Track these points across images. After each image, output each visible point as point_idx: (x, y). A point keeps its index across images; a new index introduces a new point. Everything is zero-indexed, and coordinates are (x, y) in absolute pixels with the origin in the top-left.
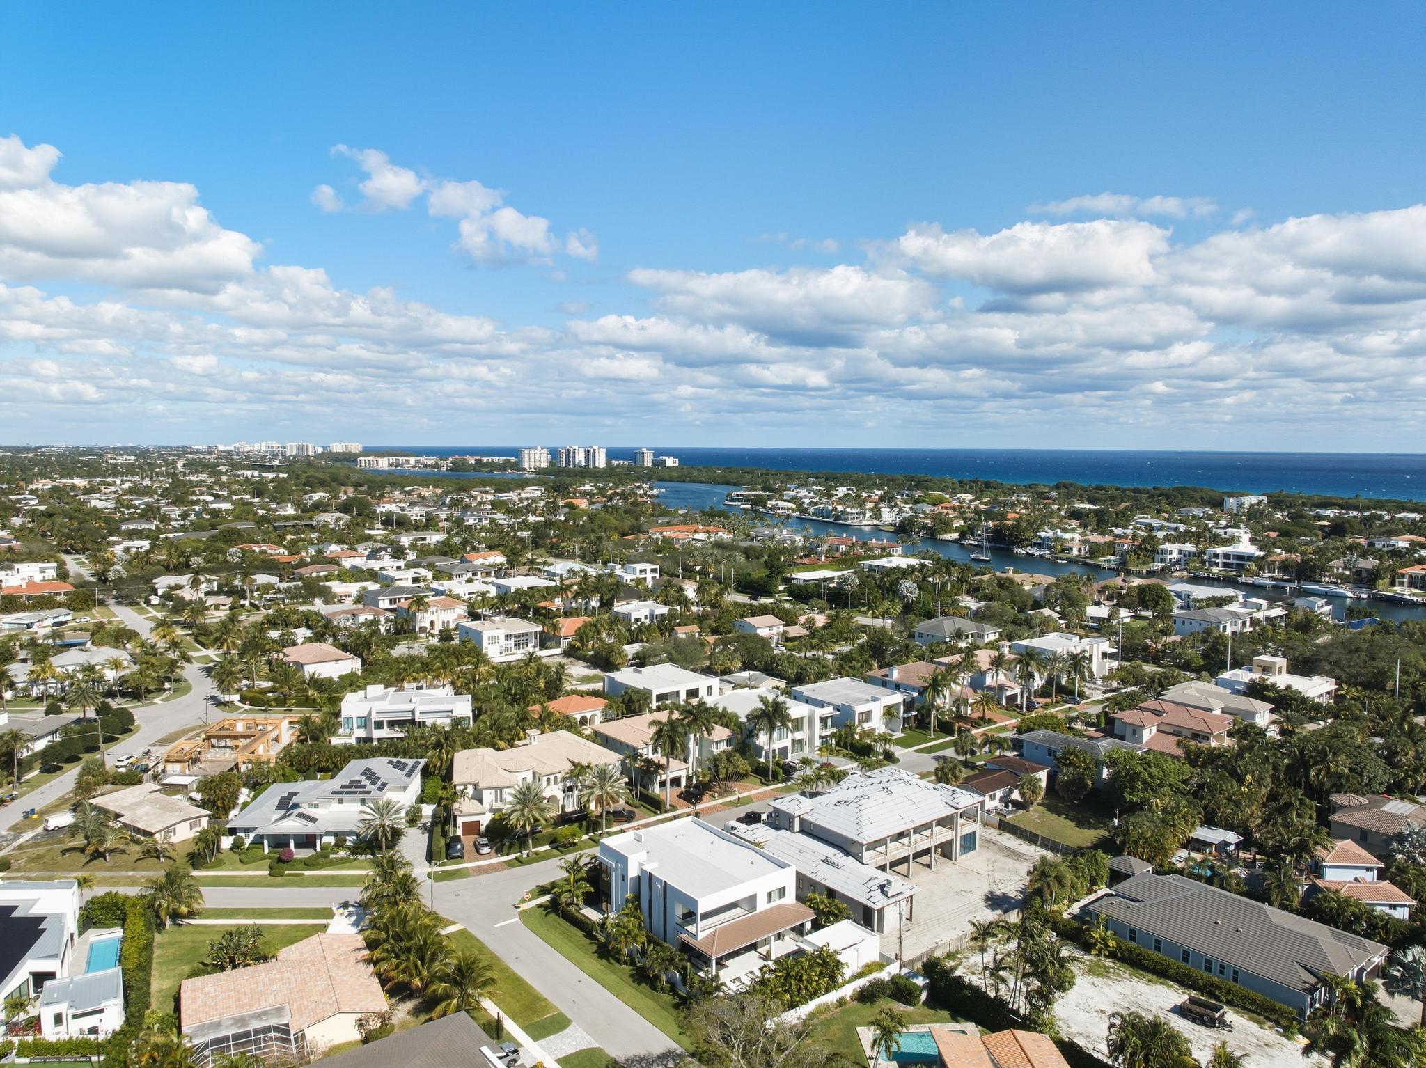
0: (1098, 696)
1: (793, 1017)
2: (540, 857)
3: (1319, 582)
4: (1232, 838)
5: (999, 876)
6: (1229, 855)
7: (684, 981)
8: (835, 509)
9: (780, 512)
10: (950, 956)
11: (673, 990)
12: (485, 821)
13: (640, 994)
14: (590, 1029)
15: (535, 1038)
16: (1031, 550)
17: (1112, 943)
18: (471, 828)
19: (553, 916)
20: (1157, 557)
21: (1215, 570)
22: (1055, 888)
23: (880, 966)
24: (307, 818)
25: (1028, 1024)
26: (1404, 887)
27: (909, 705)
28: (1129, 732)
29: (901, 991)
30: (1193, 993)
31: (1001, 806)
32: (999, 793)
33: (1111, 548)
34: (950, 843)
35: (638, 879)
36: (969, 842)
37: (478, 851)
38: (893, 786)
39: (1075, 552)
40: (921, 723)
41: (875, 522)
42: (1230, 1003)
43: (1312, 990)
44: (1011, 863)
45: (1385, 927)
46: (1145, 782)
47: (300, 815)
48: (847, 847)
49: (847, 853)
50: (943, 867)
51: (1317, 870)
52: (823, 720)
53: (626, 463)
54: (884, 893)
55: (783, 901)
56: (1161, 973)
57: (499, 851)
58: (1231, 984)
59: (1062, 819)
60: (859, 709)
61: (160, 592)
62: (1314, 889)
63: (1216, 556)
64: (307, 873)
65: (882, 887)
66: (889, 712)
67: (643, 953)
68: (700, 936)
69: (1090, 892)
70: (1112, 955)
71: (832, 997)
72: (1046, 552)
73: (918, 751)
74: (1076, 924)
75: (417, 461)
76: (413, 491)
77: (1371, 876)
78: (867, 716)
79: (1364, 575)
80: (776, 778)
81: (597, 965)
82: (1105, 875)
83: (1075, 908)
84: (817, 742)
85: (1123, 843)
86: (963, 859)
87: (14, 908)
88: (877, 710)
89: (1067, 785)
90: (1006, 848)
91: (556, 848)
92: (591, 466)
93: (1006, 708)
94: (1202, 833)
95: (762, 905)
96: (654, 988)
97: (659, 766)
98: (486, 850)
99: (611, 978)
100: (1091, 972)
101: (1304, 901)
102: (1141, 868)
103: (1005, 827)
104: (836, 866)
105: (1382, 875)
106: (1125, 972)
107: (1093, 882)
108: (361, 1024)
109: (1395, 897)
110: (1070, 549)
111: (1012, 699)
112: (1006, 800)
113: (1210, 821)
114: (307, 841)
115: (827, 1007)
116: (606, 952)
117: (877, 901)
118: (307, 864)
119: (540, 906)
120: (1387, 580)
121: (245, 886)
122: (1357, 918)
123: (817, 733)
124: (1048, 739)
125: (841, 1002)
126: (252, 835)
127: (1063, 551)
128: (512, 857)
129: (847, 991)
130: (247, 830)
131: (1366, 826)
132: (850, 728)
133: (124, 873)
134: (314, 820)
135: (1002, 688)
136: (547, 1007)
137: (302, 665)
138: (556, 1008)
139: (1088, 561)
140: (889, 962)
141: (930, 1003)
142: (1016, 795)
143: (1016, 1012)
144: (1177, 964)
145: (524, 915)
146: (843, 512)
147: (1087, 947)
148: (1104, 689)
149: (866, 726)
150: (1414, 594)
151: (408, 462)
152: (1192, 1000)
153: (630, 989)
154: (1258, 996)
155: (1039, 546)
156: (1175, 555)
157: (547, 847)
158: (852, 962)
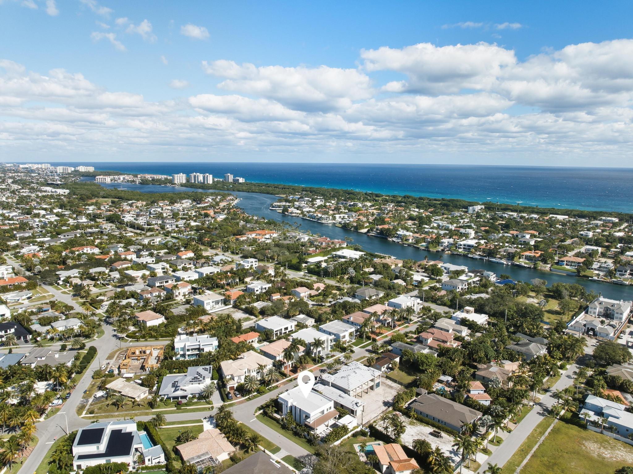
0: (416, 319)
1: (337, 443)
2: (255, 397)
3: (495, 257)
4: (450, 379)
5: (386, 395)
6: (449, 384)
7: (308, 435)
8: (317, 216)
9: (294, 215)
10: (374, 422)
11: (305, 438)
12: (236, 386)
13: (296, 439)
14: (287, 450)
15: (274, 454)
16: (394, 239)
17: (416, 416)
18: (232, 388)
19: (265, 417)
20: (440, 245)
21: (460, 250)
22: (401, 401)
23: (357, 427)
24: (183, 390)
25: (395, 441)
26: (490, 394)
27: (357, 331)
28: (424, 340)
29: (363, 433)
30: (435, 429)
31: (386, 370)
32: (386, 366)
33: (424, 240)
34: (373, 386)
35: (291, 407)
36: (378, 385)
37: (236, 396)
38: (357, 371)
39: (410, 241)
40: (361, 336)
41: (334, 222)
42: (443, 431)
43: (462, 427)
44: (389, 390)
45: (482, 408)
46: (426, 364)
47: (181, 389)
48: (345, 391)
49: (345, 393)
50: (371, 393)
51: (469, 391)
52: (331, 340)
53: (221, 180)
54: (357, 406)
55: (331, 410)
56: (428, 423)
57: (243, 396)
58: (444, 426)
59: (404, 373)
60: (342, 335)
61: (62, 279)
62: (468, 397)
63: (461, 245)
64: (188, 408)
65: (356, 404)
66: (351, 334)
67: (296, 428)
68: (311, 423)
69: (411, 399)
70: (416, 419)
71: (346, 437)
72: (399, 240)
73: (360, 347)
74: (406, 410)
75: (124, 178)
76: (132, 203)
77: (482, 392)
78: (344, 337)
79: (511, 255)
80: (318, 362)
81: (283, 431)
82: (415, 394)
83: (407, 405)
84: (329, 347)
85: (419, 384)
86: (376, 390)
87: (121, 430)
88: (347, 334)
89: (405, 361)
90: (388, 385)
91: (259, 393)
92: (206, 183)
93: (387, 327)
94: (442, 378)
95: (326, 412)
96: (300, 437)
97: (284, 363)
98: (238, 396)
99: (288, 435)
100: (410, 424)
101: (465, 401)
102: (424, 391)
103: (387, 377)
104: (343, 398)
105: (485, 392)
106: (418, 423)
107: (412, 396)
108: (229, 454)
109: (487, 398)
110: (409, 240)
111: (388, 324)
112: (388, 368)
113: (444, 374)
114: (184, 397)
115: (345, 440)
116: (284, 427)
117: (355, 408)
118: (186, 405)
119: (261, 414)
120: (518, 257)
121: (171, 413)
122: (476, 406)
123: (329, 344)
124: (400, 346)
125: (348, 438)
126: (166, 396)
127: (406, 240)
128: (247, 397)
129: (350, 435)
130: (165, 395)
131: (484, 375)
132: (339, 341)
133: (131, 412)
134: (186, 391)
135: (385, 320)
136: (273, 445)
137: (146, 322)
138: (275, 445)
139: (415, 245)
140: (359, 426)
141: (370, 436)
142: (390, 366)
143: (392, 438)
144: (431, 421)
145: (257, 417)
146: (321, 217)
147: (409, 417)
148: (418, 316)
149: (344, 340)
150: (525, 263)
151: (119, 179)
152: (434, 431)
153: (294, 438)
154: (449, 429)
155: (398, 237)
156: (446, 244)
157: (256, 393)
158: (350, 427)
